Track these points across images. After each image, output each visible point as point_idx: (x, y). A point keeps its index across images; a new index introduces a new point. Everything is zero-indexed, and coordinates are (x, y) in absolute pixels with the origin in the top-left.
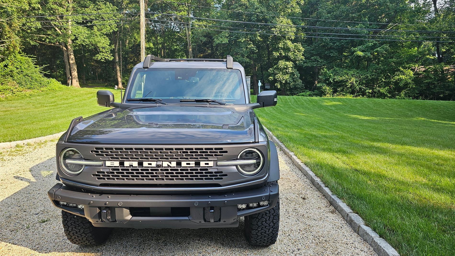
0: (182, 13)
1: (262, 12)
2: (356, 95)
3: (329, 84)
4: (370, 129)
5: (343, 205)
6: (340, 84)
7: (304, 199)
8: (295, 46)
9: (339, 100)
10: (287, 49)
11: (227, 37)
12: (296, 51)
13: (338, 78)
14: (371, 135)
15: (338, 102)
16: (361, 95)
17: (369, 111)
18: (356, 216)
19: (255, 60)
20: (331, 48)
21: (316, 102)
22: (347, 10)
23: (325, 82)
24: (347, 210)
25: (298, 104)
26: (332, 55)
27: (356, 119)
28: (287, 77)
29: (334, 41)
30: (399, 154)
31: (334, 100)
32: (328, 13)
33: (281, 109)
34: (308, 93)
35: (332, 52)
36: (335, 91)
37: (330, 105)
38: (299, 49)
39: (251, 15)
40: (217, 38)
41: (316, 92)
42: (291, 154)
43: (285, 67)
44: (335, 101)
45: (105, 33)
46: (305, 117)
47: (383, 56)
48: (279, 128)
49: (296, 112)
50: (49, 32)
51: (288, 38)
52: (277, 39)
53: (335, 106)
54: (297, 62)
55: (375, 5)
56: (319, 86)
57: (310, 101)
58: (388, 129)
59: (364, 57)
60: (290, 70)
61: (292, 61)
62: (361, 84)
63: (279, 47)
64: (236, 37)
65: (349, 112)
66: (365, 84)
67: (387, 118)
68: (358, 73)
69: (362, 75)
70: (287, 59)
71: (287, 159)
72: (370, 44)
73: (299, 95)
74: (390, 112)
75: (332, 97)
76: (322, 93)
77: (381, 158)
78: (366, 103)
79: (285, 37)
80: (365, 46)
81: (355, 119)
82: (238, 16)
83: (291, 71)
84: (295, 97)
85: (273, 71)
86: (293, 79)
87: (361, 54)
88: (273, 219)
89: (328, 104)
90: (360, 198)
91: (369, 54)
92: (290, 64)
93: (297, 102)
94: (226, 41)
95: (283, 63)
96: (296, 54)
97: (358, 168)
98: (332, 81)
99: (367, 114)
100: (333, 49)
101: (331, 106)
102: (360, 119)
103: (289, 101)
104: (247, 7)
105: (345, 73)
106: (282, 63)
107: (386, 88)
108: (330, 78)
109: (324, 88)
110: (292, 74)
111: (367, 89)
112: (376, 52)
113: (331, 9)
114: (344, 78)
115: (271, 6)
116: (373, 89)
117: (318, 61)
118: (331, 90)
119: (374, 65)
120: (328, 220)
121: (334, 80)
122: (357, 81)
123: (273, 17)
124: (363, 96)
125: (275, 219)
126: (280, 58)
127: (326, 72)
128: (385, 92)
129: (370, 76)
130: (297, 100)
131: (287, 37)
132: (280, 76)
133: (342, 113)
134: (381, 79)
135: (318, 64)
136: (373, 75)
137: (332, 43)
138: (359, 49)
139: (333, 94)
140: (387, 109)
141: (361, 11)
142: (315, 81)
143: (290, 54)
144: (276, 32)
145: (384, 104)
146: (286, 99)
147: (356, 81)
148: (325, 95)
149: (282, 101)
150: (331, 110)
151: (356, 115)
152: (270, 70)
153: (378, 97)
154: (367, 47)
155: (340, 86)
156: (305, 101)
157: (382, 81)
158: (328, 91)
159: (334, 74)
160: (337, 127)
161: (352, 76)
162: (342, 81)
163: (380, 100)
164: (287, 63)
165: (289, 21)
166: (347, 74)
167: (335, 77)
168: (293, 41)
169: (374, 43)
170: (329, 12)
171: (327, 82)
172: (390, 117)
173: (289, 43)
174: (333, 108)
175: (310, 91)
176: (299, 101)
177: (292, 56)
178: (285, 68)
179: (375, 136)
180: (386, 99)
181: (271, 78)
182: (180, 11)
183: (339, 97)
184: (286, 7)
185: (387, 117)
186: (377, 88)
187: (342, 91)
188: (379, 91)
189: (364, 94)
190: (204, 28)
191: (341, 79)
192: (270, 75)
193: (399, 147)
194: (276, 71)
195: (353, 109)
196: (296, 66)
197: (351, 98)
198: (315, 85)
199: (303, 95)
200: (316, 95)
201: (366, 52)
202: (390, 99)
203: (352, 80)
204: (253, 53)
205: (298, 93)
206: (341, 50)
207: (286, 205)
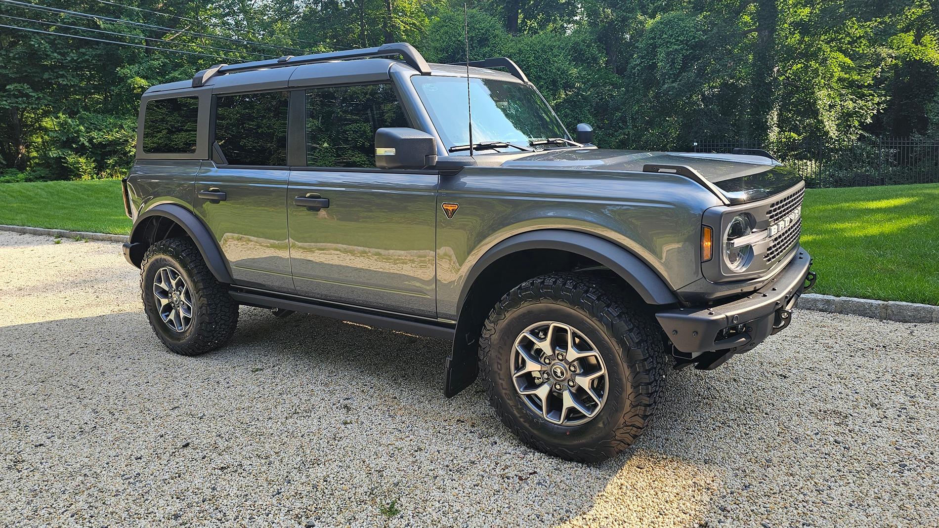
3: (81, 150)
6: (108, 149)
13: (101, 136)
23: (68, 146)
36: (100, 167)
56: (55, 155)
72: (155, 63)
75: (97, 180)
80: (145, 66)
87: (143, 82)
98: (87, 144)
100: (63, 67)
105: (115, 125)
108: (79, 137)
109: (71, 160)
114: (118, 135)
117: (27, 96)
118: (92, 165)
121: (90, 142)
127: (66, 123)
137: (59, 53)
139: (97, 174)
148: (80, 176)
155: (110, 154)
158: (84, 167)
159: (89, 128)
162: (115, 143)
166: (123, 128)
167: (95, 134)
171: (74, 146)
187: (118, 164)
191: (109, 138)
198: (20, 156)
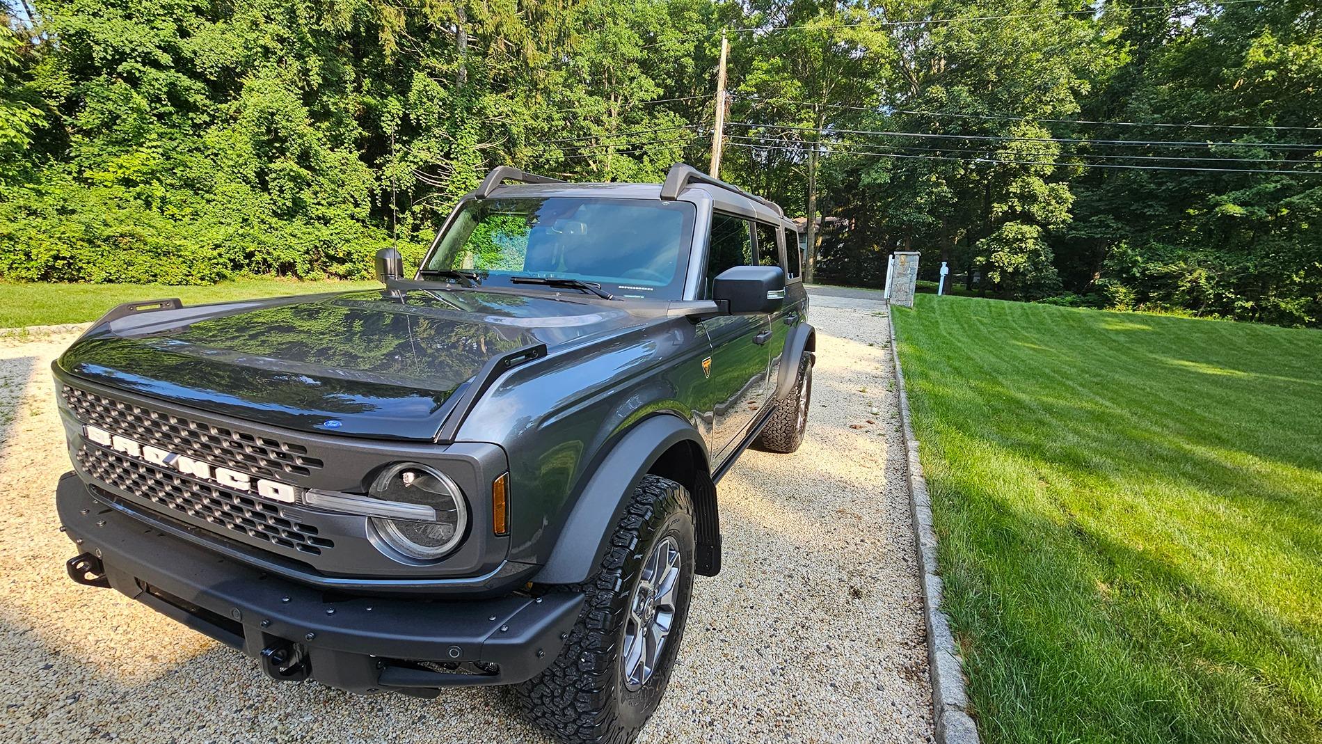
0: (804, 125)
1: (976, 114)
2: (1203, 312)
3: (1129, 281)
4: (1208, 401)
5: (948, 665)
6: (1159, 281)
7: (856, 594)
8: (1053, 189)
9: (1143, 320)
10: (1030, 198)
11: (889, 171)
12: (1053, 202)
13: (1156, 268)
14: (1202, 420)
15: (1140, 323)
16: (1218, 312)
17: (1227, 355)
18: (967, 730)
19: (949, 220)
20: (1151, 195)
21: (1079, 319)
22: (1213, 102)
23: (1118, 275)
24: (952, 688)
25: (1030, 322)
26: (1149, 212)
27: (1180, 370)
28: (1020, 259)
29: (1161, 178)
30: (1273, 498)
31: (1130, 318)
32: (1154, 112)
33: (982, 327)
34: (1068, 298)
35: (1151, 206)
36: (1142, 299)
37: (1116, 330)
38: (1061, 198)
39: (951, 120)
40: (868, 174)
41: (1092, 297)
42: (912, 444)
43: (1019, 237)
44: (1131, 321)
45: (661, 167)
46: (1031, 352)
47: (1307, 218)
48: (931, 373)
49: (1016, 339)
50: (578, 169)
51: (1036, 171)
52: (1007, 175)
53: (1128, 333)
54: (1051, 227)
55: (1307, 85)
56: (1101, 283)
57: (1065, 317)
58: (1270, 409)
59: (1244, 219)
60: (1030, 245)
61: (1037, 223)
62: (1222, 286)
63: (1008, 193)
64: (908, 170)
65: (1166, 351)
66: (1236, 286)
67: (1283, 378)
68: (1217, 258)
69: (1228, 265)
70: (1028, 218)
71: (899, 456)
72: (1271, 187)
73: (1044, 302)
74: (1296, 363)
75: (1131, 312)
76: (1104, 300)
77: (1197, 501)
78: (1224, 332)
79: (1027, 170)
80: (1254, 190)
81: (1173, 370)
82: (920, 124)
83: (1033, 247)
84: (1032, 303)
85: (988, 244)
86: (1035, 264)
87: (1236, 210)
88: (575, 699)
89: (1110, 327)
90: (1022, 654)
91: (1262, 212)
92: (1031, 231)
93: (1028, 317)
94: (885, 178)
95: (1015, 228)
96: (1051, 208)
97: (1091, 524)
98: (1138, 275)
99: (1218, 362)
100: (1156, 197)
101: (1117, 332)
102: (1190, 372)
103: (1008, 311)
104: (942, 105)
105: (1180, 258)
106: (1011, 229)
107: (1303, 300)
108: (1133, 267)
109: (1112, 289)
110: (1035, 253)
111: (1239, 300)
112: (1287, 206)
113: (1165, 100)
114: (1173, 268)
115: (1000, 100)
116: (1257, 300)
117: (1108, 226)
118: (1132, 296)
119: (1274, 241)
120: (876, 701)
121: (1143, 273)
122: (1213, 278)
123: (1003, 126)
124: (1223, 314)
125: (582, 702)
126: (1011, 216)
127: (1125, 252)
128: (1297, 310)
129: (1256, 266)
130: (1029, 312)
131: (1033, 169)
132: (1002, 257)
133: (1143, 351)
134: (1289, 277)
135: (1108, 234)
136: (1264, 265)
137: (1154, 183)
138: (1234, 199)
139: (1134, 306)
140: (1291, 354)
141: (1256, 104)
142: (1094, 272)
143: (1035, 208)
144: (1006, 157)
145: (1282, 340)
146: (1003, 308)
147: (1208, 279)
148: (1113, 305)
149: (991, 312)
150: (1114, 341)
151: (1183, 359)
152: (981, 242)
153: (1271, 322)
154: (1258, 194)
155: (1158, 287)
156: (1051, 315)
157: (1293, 283)
158: (1122, 297)
159: (1149, 259)
160: (1103, 386)
161: (1199, 265)
162: (1167, 276)
163: (1275, 329)
164: (1026, 228)
165: (1045, 134)
166: (1185, 261)
167: (1150, 266)
168: (1047, 179)
169: (1282, 184)
170: (1157, 110)
171: (1124, 275)
172: (1293, 376)
173: (1038, 185)
174: (1122, 338)
175: (1075, 293)
176: (1034, 315)
177: (1040, 213)
178: (1018, 240)
179: (1215, 424)
180: (1296, 327)
181: (980, 259)
182: (801, 120)
183: (1150, 313)
184: (1041, 101)
185: (1281, 375)
186: (1272, 299)
187: (1163, 299)
188: (1277, 306)
189: (1225, 309)
190: (845, 152)
191: (1164, 270)
192: (980, 252)
193: (1287, 472)
194: (995, 246)
195: (1181, 344)
196: (1047, 236)
197: (1186, 317)
198: (1092, 281)
199: (1055, 303)
200: (1089, 304)
201: (1252, 205)
202: (1307, 330)
203: (1195, 275)
204: (947, 204)
205: (1043, 297)
206: (1179, 201)
207: (787, 604)
